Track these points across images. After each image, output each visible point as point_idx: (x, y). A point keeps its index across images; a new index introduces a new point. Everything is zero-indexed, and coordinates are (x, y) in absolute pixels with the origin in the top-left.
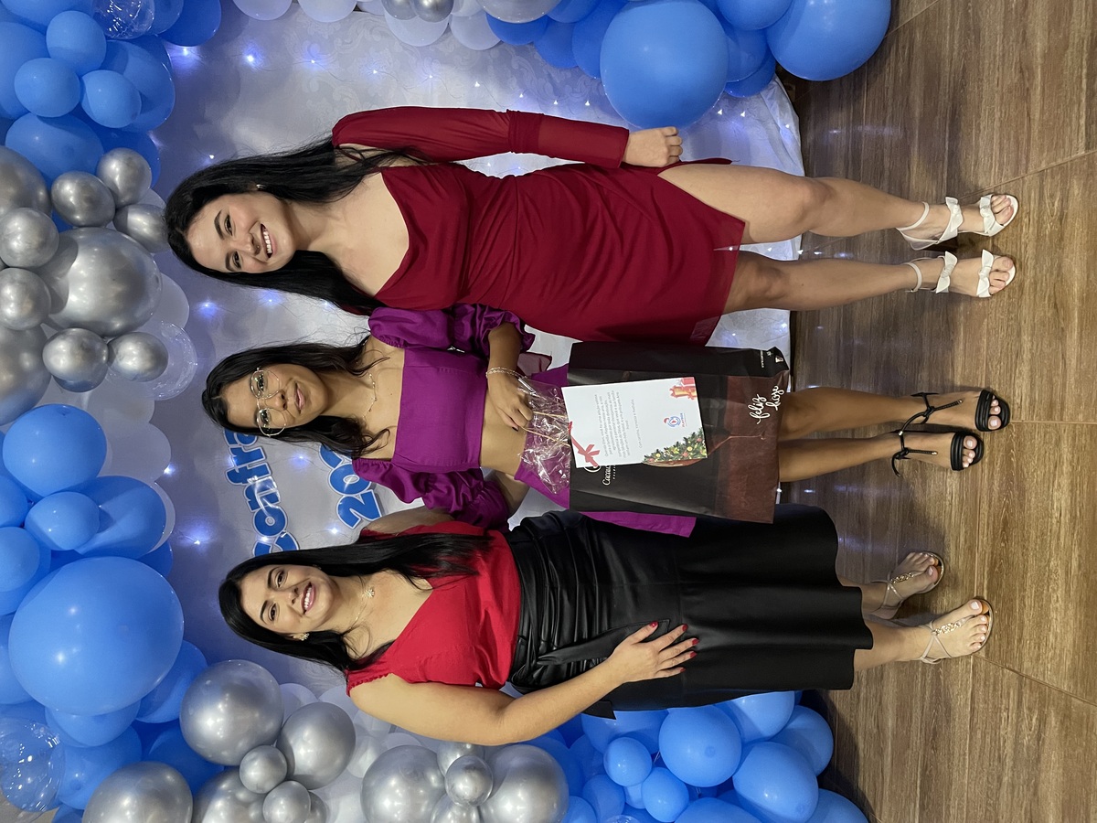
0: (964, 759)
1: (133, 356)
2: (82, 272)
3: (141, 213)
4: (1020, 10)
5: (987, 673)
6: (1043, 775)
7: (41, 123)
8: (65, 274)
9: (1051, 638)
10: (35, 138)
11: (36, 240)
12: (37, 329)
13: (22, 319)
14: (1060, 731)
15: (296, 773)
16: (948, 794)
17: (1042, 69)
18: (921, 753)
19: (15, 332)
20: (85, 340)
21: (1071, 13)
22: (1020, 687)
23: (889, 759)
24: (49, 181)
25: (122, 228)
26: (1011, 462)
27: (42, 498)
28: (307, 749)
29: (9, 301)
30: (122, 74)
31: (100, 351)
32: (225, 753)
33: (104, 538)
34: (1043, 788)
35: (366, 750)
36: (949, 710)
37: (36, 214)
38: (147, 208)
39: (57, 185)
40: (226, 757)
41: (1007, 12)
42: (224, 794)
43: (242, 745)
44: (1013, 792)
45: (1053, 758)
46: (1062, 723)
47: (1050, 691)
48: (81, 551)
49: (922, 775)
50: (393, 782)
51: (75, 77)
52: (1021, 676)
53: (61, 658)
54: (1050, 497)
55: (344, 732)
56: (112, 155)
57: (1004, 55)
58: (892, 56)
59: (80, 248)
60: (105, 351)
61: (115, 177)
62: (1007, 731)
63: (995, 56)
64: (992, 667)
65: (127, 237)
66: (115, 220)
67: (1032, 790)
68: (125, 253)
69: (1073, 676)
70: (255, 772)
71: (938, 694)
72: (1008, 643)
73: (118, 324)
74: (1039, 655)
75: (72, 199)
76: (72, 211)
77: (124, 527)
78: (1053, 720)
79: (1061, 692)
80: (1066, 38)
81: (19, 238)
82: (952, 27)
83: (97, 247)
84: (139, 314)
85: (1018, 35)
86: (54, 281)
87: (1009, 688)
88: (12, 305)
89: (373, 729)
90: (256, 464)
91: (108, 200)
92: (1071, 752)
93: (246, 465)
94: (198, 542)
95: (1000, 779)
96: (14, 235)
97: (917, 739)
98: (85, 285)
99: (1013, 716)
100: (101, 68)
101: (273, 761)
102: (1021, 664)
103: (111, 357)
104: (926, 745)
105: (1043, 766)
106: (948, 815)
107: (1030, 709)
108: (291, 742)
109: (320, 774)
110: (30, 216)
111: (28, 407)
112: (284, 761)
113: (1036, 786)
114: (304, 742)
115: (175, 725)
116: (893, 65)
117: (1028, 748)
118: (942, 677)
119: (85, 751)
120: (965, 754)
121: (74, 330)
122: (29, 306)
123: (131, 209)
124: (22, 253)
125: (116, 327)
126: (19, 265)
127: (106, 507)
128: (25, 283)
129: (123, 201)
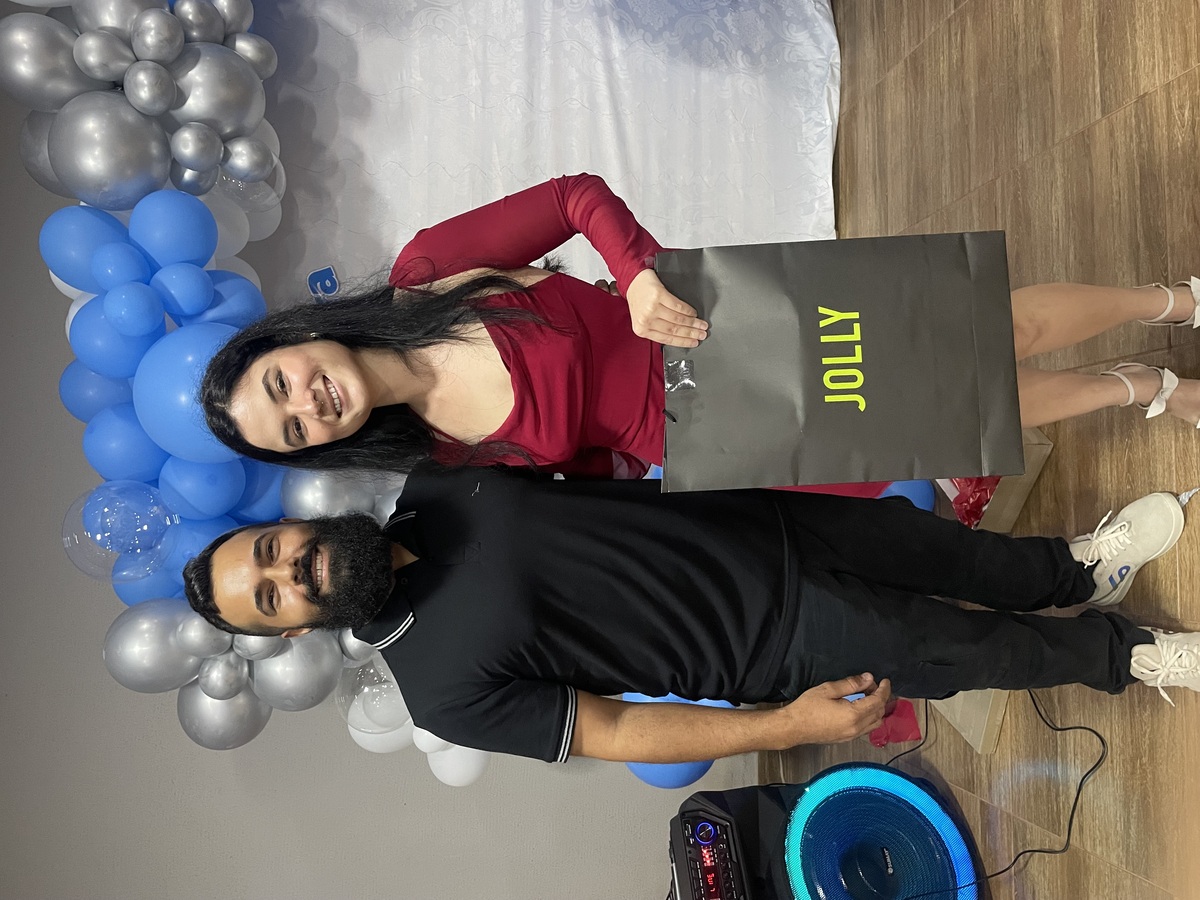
1: (243, 156)
2: (197, 77)
3: (246, 40)
13: (154, 99)
19: (146, 116)
20: (204, 133)
25: (230, 49)
26: (1019, 202)
27: (164, 266)
29: (143, 85)
31: (219, 146)
38: (251, 36)
39: (178, 4)
54: (1050, 214)
66: (224, 43)
75: (190, 17)
76: (190, 26)
77: (234, 304)
81: (152, 33)
88: (146, 89)
91: (219, 26)
96: (148, 30)
98: (202, 89)
111: (152, 188)
121: (194, 124)
122: (157, 94)
123: (238, 36)
125: (228, 130)
126: (151, 58)
127: (219, 287)
128: (155, 69)
129: (230, 28)
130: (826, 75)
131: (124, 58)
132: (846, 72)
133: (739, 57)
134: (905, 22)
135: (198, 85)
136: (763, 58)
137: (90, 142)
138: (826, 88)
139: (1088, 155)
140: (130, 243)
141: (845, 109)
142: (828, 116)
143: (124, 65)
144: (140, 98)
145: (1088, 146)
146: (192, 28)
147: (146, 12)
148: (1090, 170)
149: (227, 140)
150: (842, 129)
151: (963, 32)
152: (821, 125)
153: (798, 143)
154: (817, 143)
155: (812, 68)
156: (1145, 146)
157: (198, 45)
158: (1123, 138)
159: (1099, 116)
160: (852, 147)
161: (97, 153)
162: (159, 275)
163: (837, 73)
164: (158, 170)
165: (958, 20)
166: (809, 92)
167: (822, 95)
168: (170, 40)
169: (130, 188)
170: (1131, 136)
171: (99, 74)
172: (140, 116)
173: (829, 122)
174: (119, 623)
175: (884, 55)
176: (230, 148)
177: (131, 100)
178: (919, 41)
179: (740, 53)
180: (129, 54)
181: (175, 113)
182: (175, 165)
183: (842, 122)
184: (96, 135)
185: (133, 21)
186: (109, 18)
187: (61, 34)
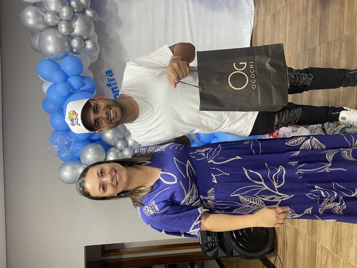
1: (89, 45)
2: (77, 24)
3: (89, 11)
13: (66, 32)
15: (129, 146)
19: (64, 36)
20: (79, 40)
24: (69, 1)
25: (85, 14)
26: (297, 63)
27: (70, 76)
28: (131, 141)
31: (83, 42)
32: (112, 142)
33: (84, 88)
39: (71, 2)
40: (112, 143)
42: (112, 151)
65: (86, 16)
66: (83, 12)
68: (86, 19)
75: (74, 6)
77: (88, 86)
81: (65, 13)
83: (80, 18)
84: (90, 34)
86: (72, 25)
88: (64, 29)
90: (113, 82)
91: (82, 7)
93: (111, 82)
96: (64, 12)
98: (78, 27)
101: (124, 142)
103: (85, 45)
110: (67, 7)
111: (66, 55)
112: (126, 143)
121: (77, 37)
122: (67, 30)
123: (87, 10)
124: (66, 17)
125: (85, 38)
126: (65, 20)
127: (84, 81)
128: (67, 23)
129: (84, 8)
130: (250, 14)
131: (58, 20)
132: (256, 13)
133: (226, 8)
134: (272, 3)
136: (232, 8)
137: (50, 43)
138: (250, 18)
139: (314, 55)
140: (61, 70)
141: (255, 24)
142: (250, 26)
143: (58, 21)
144: (63, 32)
145: (315, 52)
146: (74, 9)
147: (63, 7)
149: (85, 40)
150: (254, 30)
151: (287, 11)
152: (248, 29)
153: (241, 34)
154: (247, 34)
155: (246, 11)
156: (328, 56)
157: (76, 14)
158: (323, 52)
159: (318, 45)
160: (256, 36)
161: (51, 46)
162: (69, 79)
163: (253, 13)
164: (67, 49)
165: (286, 7)
166: (245, 18)
167: (249, 19)
168: (70, 14)
169: (60, 55)
171: (51, 24)
172: (63, 36)
173: (250, 28)
174: (61, 167)
175: (266, 11)
176: (86, 43)
177: (60, 32)
178: (275, 10)
179: (226, 6)
180: (59, 19)
181: (71, 34)
182: (71, 48)
183: (254, 28)
184: (51, 41)
185: (59, 9)
186: (53, 7)
187: (40, 12)
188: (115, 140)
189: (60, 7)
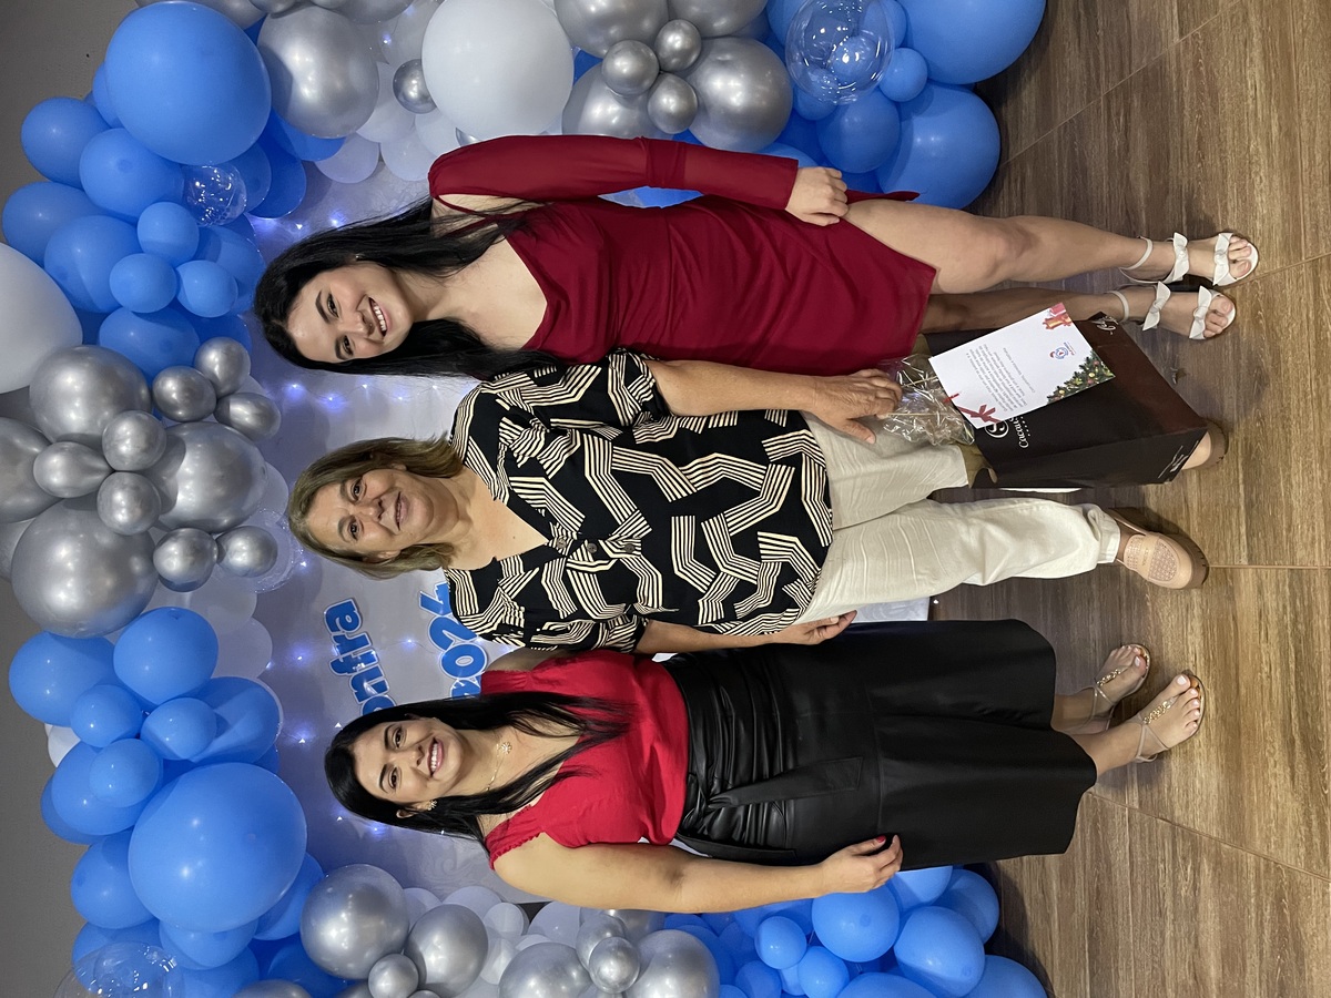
0: (1128, 917)
1: (244, 551)
2: (187, 470)
3: (243, 403)
4: (1123, 153)
5: (1142, 825)
6: (1202, 925)
7: (138, 319)
8: (172, 475)
9: (1198, 785)
10: (129, 334)
11: (143, 445)
12: (146, 534)
13: (134, 524)
14: (1213, 879)
15: (428, 981)
16: (1116, 956)
17: (1146, 214)
18: (1087, 915)
19: (123, 535)
20: (195, 539)
21: (1168, 159)
22: (1174, 837)
23: (1057, 924)
24: (150, 379)
25: (224, 419)
27: (157, 707)
28: (437, 956)
29: (119, 507)
30: (215, 261)
31: (211, 549)
32: (351, 966)
33: (221, 743)
34: (1203, 939)
35: (499, 953)
36: (1109, 867)
37: (144, 416)
38: (249, 397)
40: (352, 969)
41: (1111, 154)
43: (369, 955)
44: (1175, 947)
45: (1209, 906)
46: (1215, 870)
47: (1201, 838)
48: (194, 760)
49: (1089, 939)
50: (532, 983)
51: (170, 270)
52: (1173, 825)
53: (186, 872)
54: (1185, 641)
55: (475, 937)
56: (210, 346)
57: (1110, 197)
58: (1005, 189)
59: (188, 445)
60: (215, 549)
61: (214, 367)
62: (1165, 884)
63: (1102, 197)
64: (1146, 818)
65: (228, 428)
66: (216, 413)
67: (1193, 942)
68: (228, 445)
69: (1221, 821)
70: (385, 982)
71: (1098, 851)
72: (1159, 792)
73: (226, 521)
74: (1187, 802)
75: (174, 396)
76: (175, 407)
77: (240, 732)
78: (1206, 867)
79: (1211, 838)
80: (1166, 183)
81: (128, 442)
82: (1061, 164)
83: (200, 443)
84: (247, 506)
85: (1122, 177)
86: (163, 482)
87: (1163, 838)
88: (124, 511)
89: (505, 930)
90: (361, 651)
91: (210, 392)
92: (1225, 899)
93: (351, 653)
94: (303, 741)
95: (1162, 934)
96: (123, 440)
97: (1081, 902)
98: (191, 483)
99: (1169, 867)
100: (195, 258)
101: (403, 970)
102: (1173, 812)
103: (222, 554)
104: (1090, 906)
105: (1201, 916)
106: (1117, 977)
107: (1184, 859)
108: (421, 948)
109: (453, 982)
110: (139, 419)
111: (136, 614)
112: (415, 970)
113: (1196, 937)
114: (435, 948)
115: (295, 940)
116: (1006, 199)
117: (1186, 898)
118: (1100, 832)
119: (203, 974)
120: (1128, 912)
121: (183, 530)
122: (138, 512)
123: (232, 399)
124: (132, 457)
125: (224, 524)
126: (131, 469)
127: (221, 711)
128: (136, 488)
129: (222, 391)
131: (95, 471)
135: (188, 478)
137: (61, 573)
143: (98, 478)
144: (118, 523)
146: (177, 409)
147: (121, 415)
148: (1234, 618)
149: (222, 537)
157: (184, 429)
161: (69, 585)
162: (150, 721)
168: (149, 444)
169: (112, 618)
170: (1284, 607)
172: (118, 537)
176: (225, 546)
177: (106, 521)
180: (100, 465)
181: (161, 518)
184: (70, 564)
185: (104, 423)
186: (75, 417)
187: (18, 441)
188: (367, 955)
189: (107, 413)
